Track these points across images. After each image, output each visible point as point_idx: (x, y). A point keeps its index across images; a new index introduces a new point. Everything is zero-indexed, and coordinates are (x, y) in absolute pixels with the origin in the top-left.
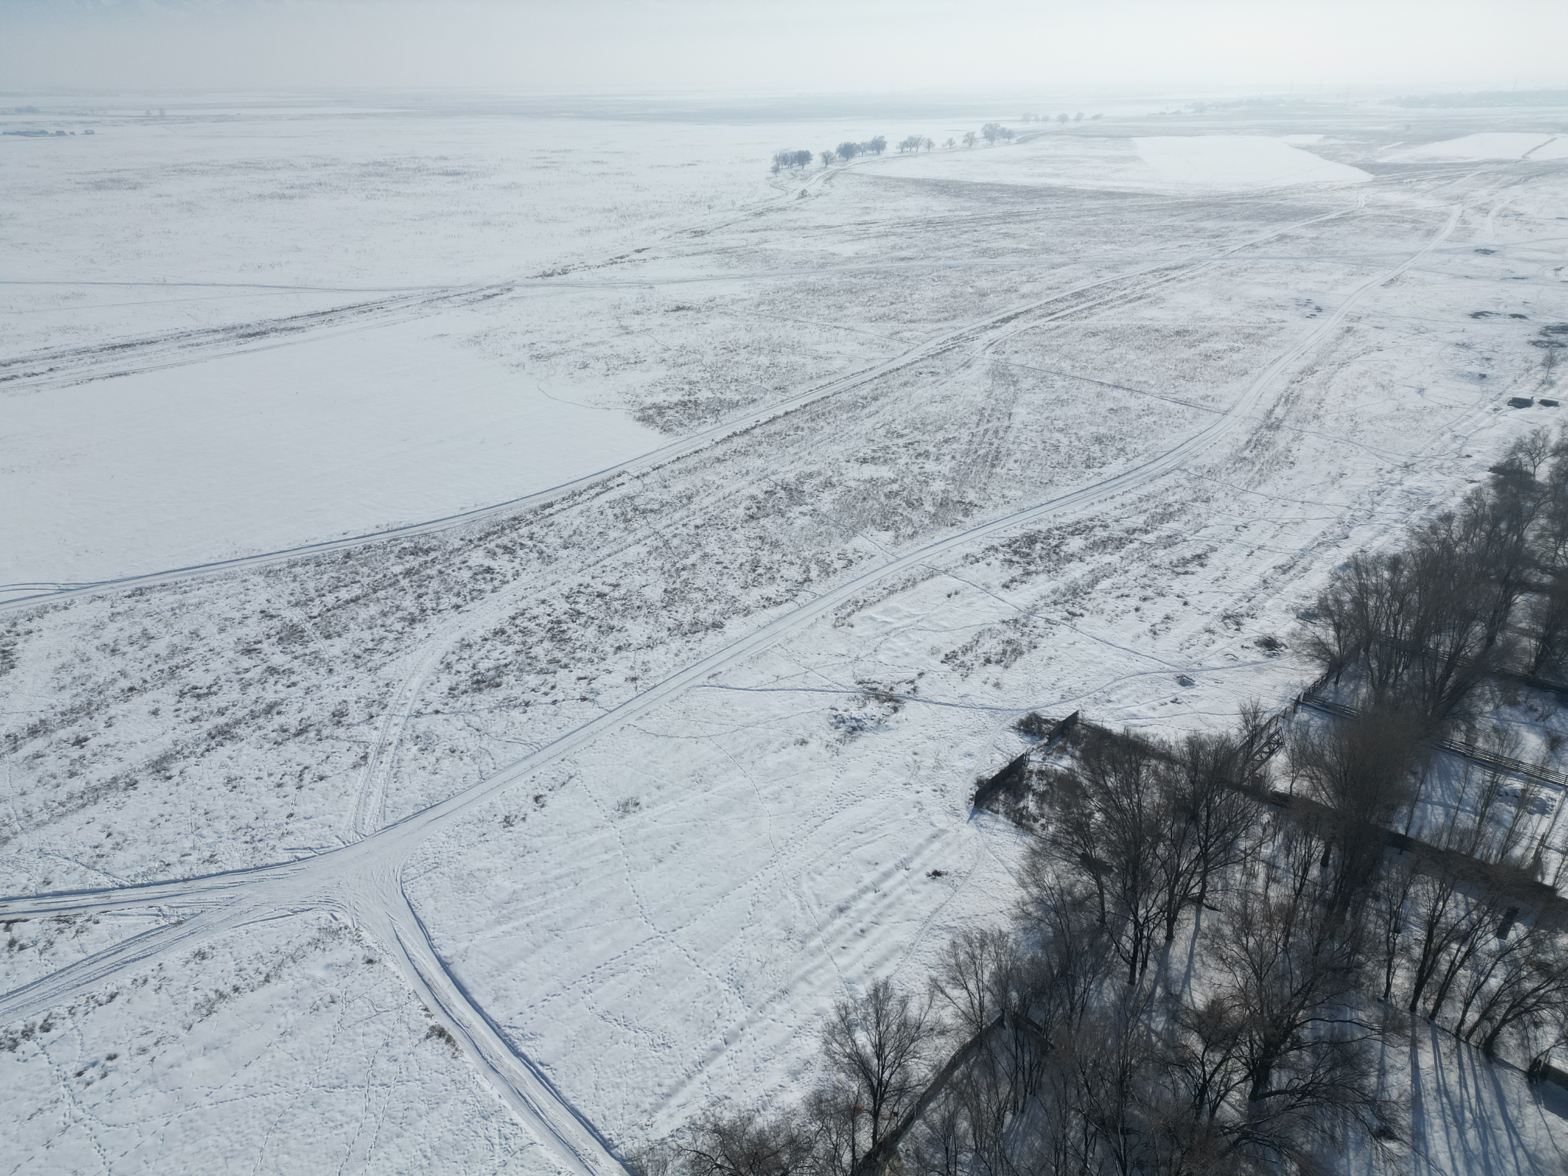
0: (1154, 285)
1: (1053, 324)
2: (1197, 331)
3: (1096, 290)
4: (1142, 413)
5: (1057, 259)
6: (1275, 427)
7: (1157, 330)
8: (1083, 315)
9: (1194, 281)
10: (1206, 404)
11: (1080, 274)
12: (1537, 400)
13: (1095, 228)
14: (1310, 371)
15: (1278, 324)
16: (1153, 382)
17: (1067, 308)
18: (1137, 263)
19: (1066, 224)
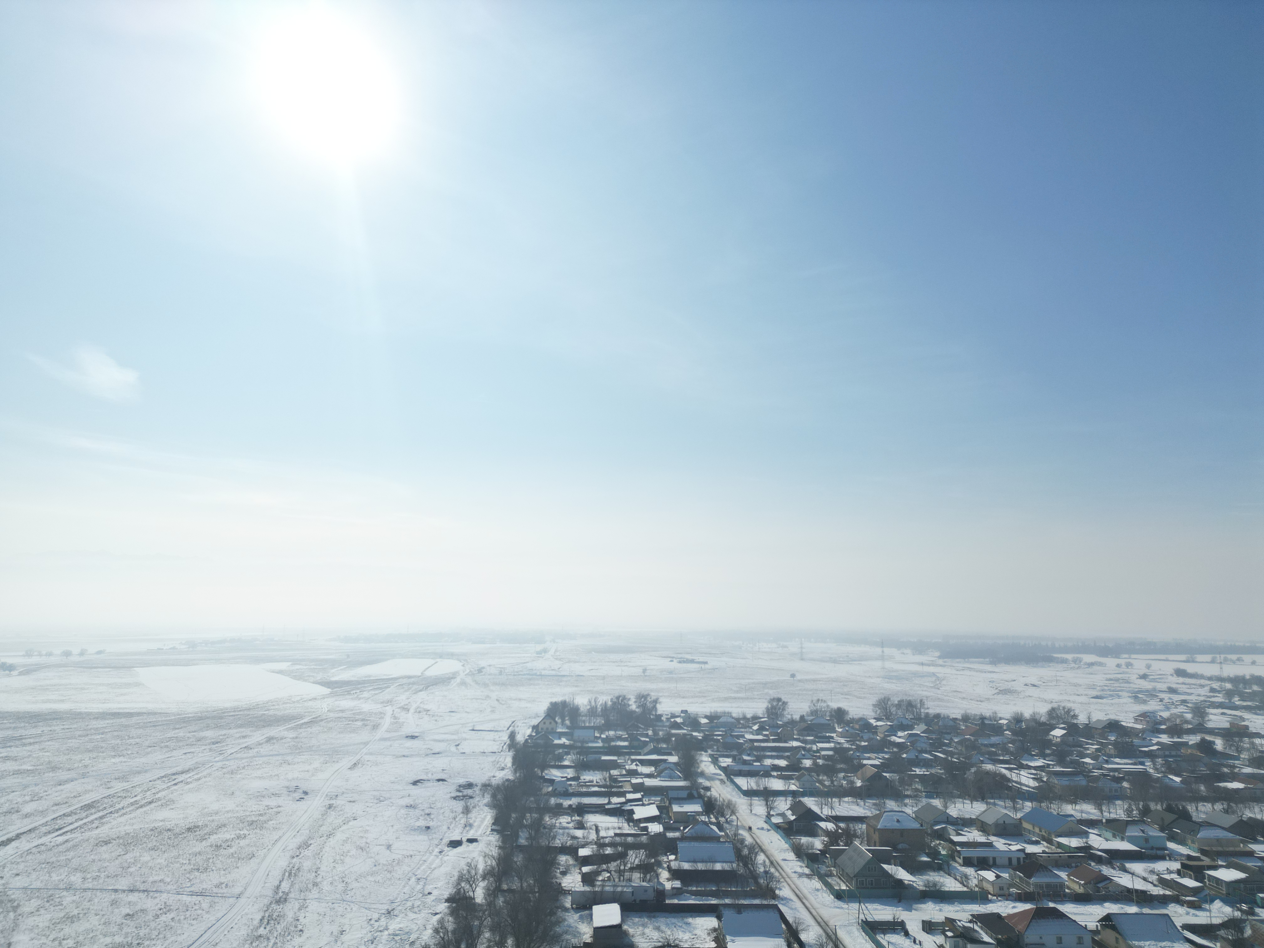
0: (163, 790)
1: (61, 839)
2: (206, 826)
3: (106, 800)
4: (159, 912)
5: (63, 775)
6: (282, 900)
7: (169, 830)
8: (94, 825)
9: (200, 782)
10: (221, 891)
11: (90, 788)
12: (464, 839)
13: (103, 745)
14: (305, 845)
15: (275, 810)
16: (168, 880)
17: (76, 821)
18: (146, 771)
19: (73, 743)
